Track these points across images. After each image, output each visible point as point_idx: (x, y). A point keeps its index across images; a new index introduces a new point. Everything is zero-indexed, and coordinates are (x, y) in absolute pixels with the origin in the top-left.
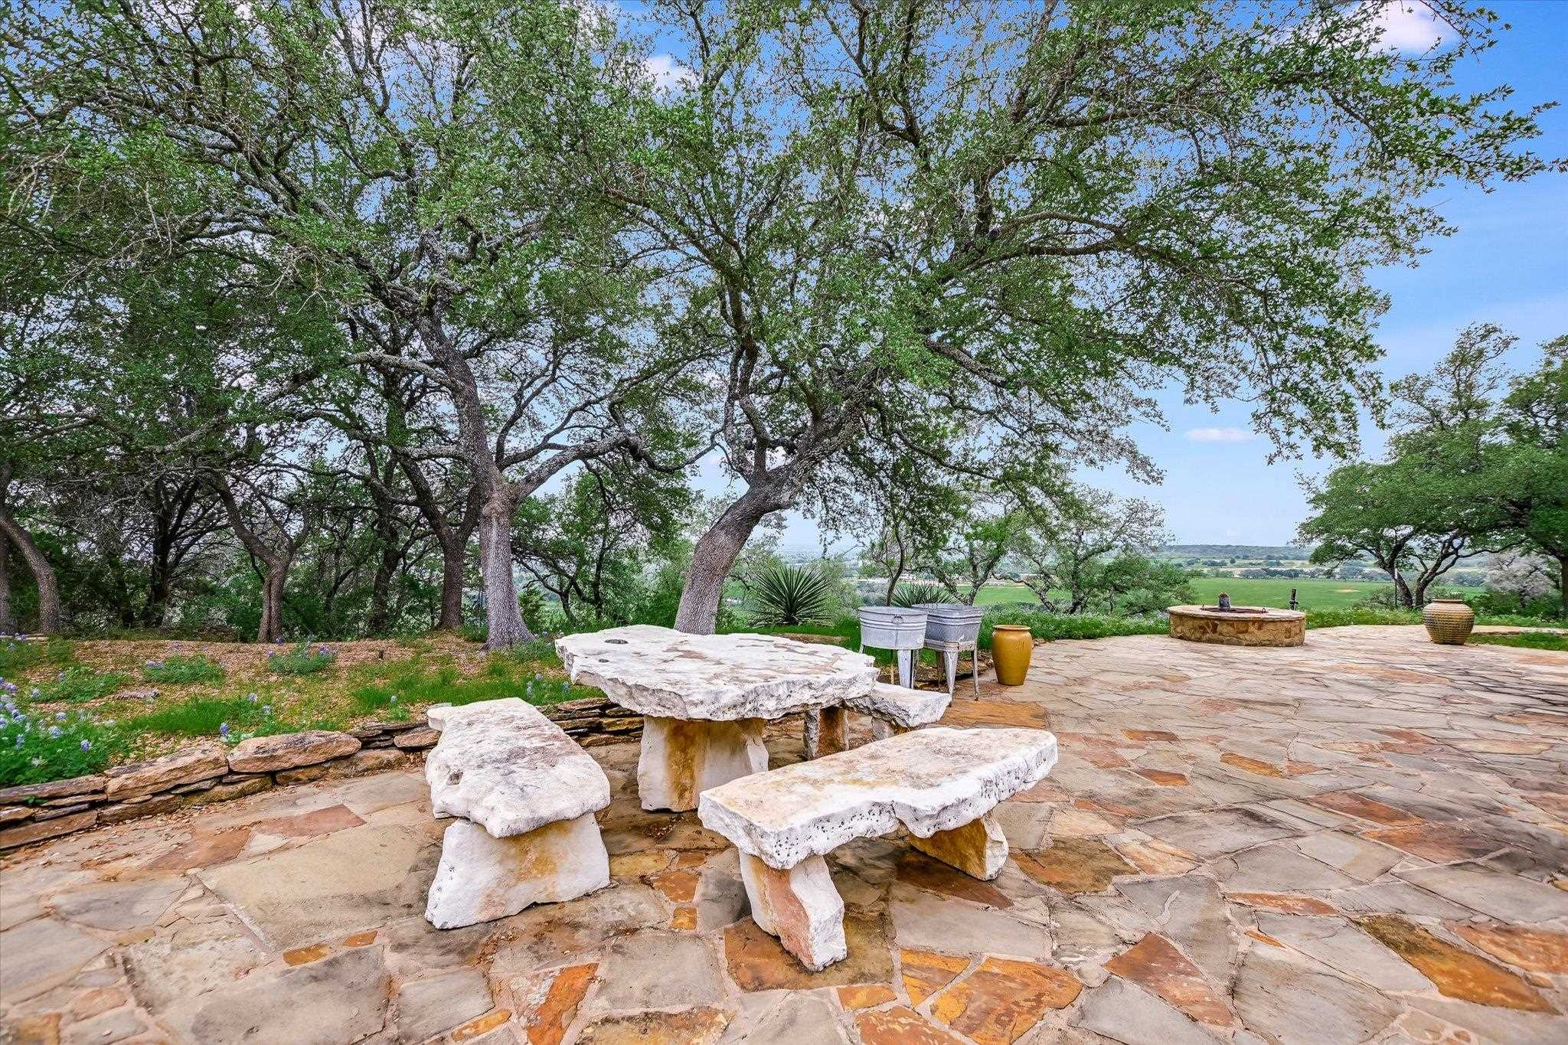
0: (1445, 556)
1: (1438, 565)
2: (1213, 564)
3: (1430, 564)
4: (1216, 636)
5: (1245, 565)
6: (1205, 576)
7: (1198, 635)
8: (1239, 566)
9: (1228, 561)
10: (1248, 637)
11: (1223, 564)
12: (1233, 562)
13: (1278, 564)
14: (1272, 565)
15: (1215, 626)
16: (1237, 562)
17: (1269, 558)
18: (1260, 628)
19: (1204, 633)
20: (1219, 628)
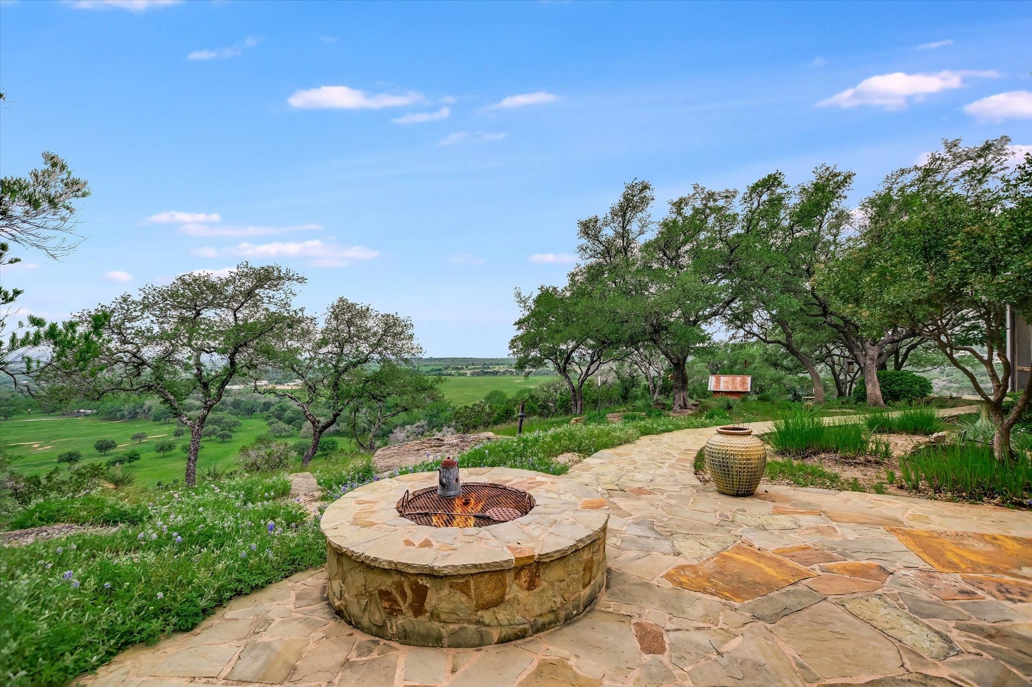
0: (593, 362)
1: (589, 369)
2: (458, 368)
3: (584, 369)
4: (423, 623)
5: (473, 369)
6: (453, 375)
7: (378, 617)
8: (470, 369)
9: (464, 367)
10: (502, 615)
11: (462, 369)
12: (467, 367)
13: (489, 368)
14: (485, 368)
15: (421, 593)
16: (469, 367)
17: (484, 364)
18: (531, 586)
19: (393, 612)
20: (431, 600)
